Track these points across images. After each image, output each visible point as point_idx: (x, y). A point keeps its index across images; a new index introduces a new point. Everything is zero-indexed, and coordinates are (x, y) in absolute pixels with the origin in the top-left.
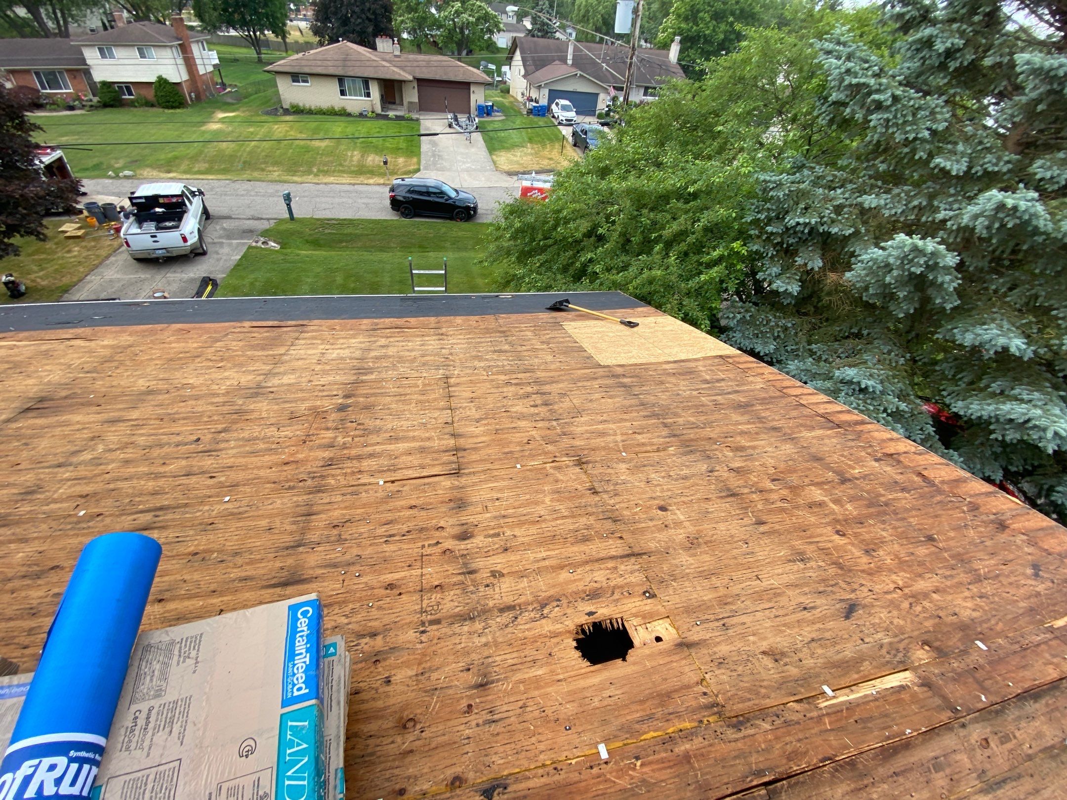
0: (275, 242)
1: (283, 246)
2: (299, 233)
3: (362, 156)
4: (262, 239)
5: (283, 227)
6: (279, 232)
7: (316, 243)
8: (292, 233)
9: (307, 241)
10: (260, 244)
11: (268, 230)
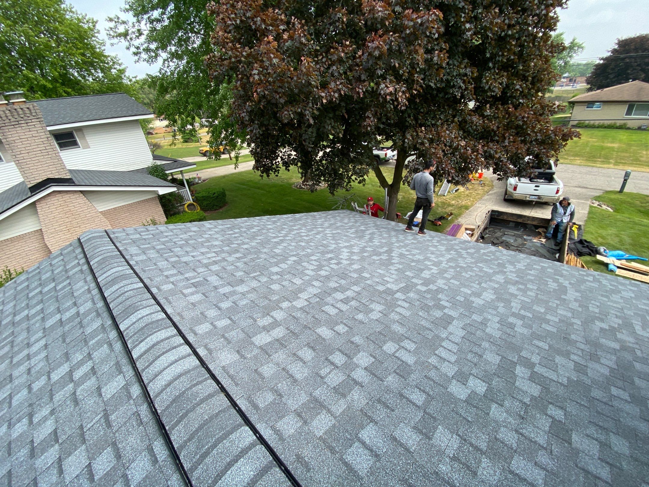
0: (608, 206)
1: (616, 210)
2: (629, 203)
4: (597, 203)
5: (613, 196)
6: (611, 200)
8: (623, 202)
9: (641, 212)
10: (595, 205)
11: (599, 197)
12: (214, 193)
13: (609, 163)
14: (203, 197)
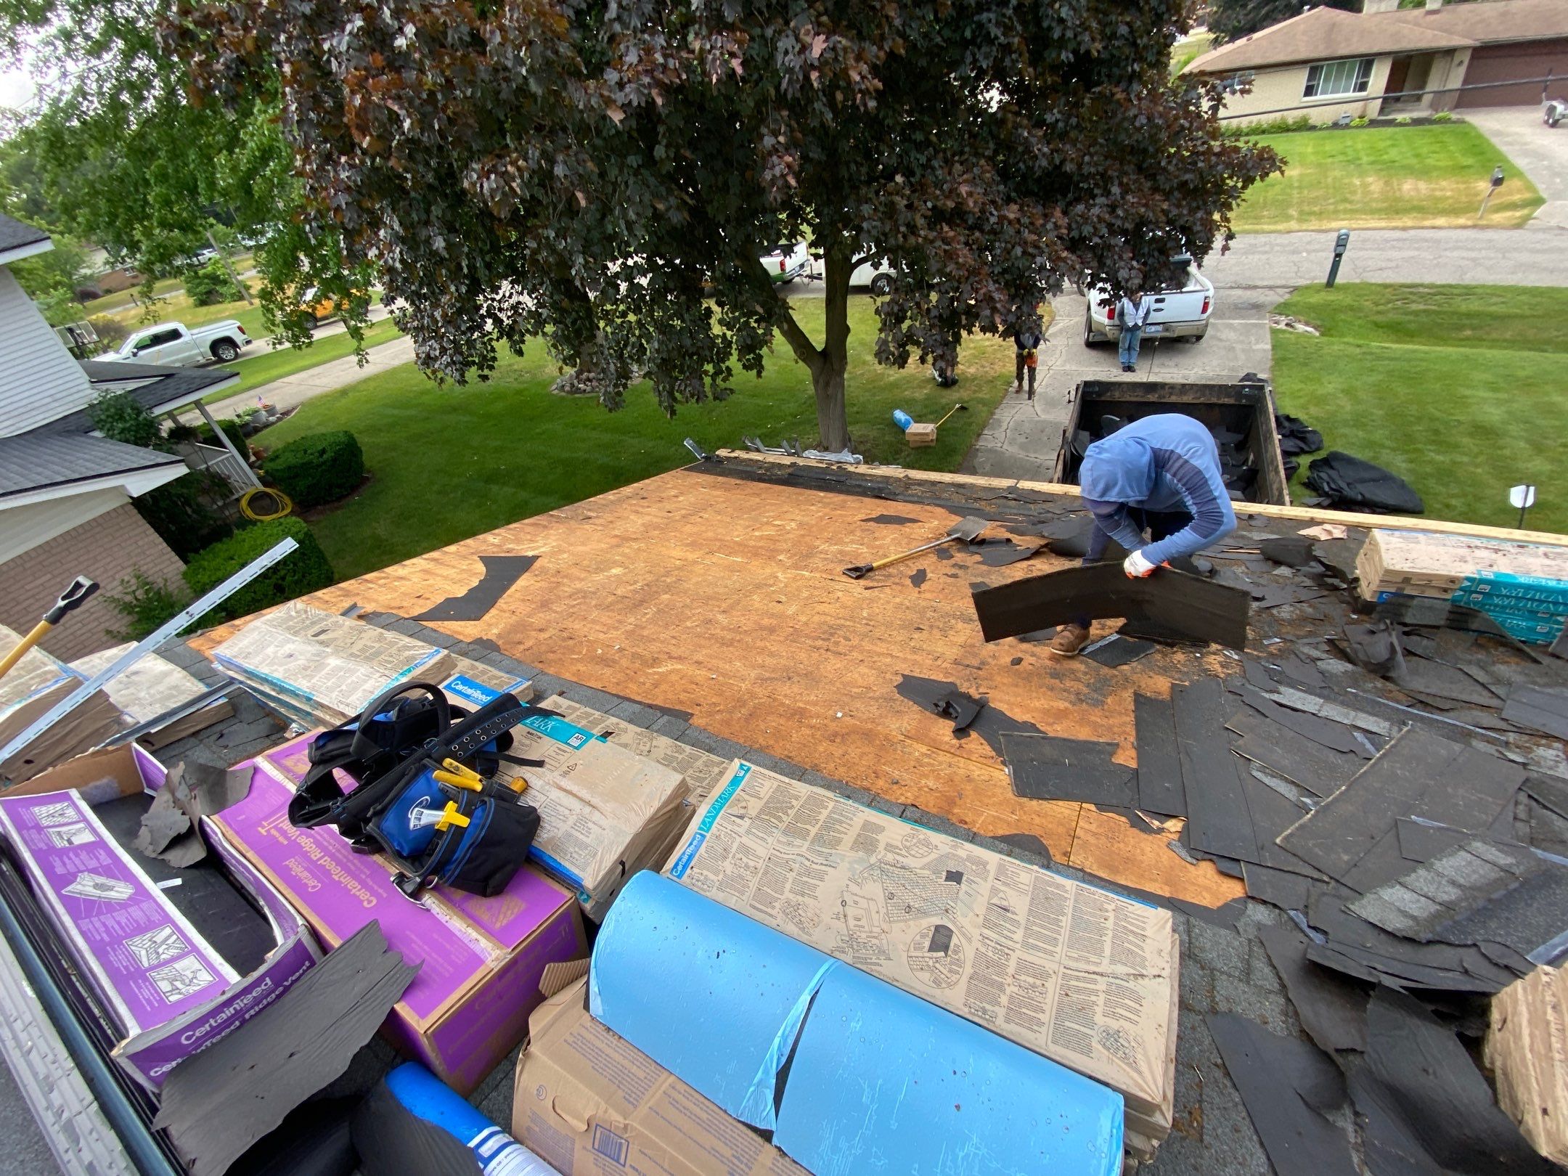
1: (1325, 331)
2: (1351, 308)
3: (1386, 183)
4: (1284, 320)
6: (1312, 308)
7: (1398, 330)
8: (1339, 310)
9: (1377, 325)
10: (1282, 326)
11: (1286, 305)
12: (323, 451)
13: (1288, 218)
14: (289, 468)
